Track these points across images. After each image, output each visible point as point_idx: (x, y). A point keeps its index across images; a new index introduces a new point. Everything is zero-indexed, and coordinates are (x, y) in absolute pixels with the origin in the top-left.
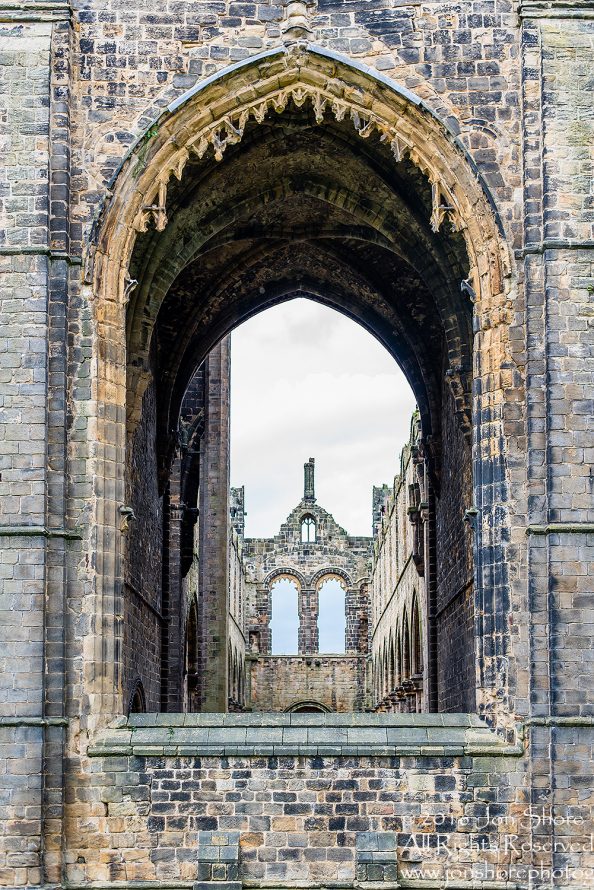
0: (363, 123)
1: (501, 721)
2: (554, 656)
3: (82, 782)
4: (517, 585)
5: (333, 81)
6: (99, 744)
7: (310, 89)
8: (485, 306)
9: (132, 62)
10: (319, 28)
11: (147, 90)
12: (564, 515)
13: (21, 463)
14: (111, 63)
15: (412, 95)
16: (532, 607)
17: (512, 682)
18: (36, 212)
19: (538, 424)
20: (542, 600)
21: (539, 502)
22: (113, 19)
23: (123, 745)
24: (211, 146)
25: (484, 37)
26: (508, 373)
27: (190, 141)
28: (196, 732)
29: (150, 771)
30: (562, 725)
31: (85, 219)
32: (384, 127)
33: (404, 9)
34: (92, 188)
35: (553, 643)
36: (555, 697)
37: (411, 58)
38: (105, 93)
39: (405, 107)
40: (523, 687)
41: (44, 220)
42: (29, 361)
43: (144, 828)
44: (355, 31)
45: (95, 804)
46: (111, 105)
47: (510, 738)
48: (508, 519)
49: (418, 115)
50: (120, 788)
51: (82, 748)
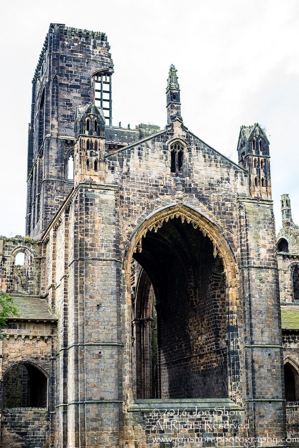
0: (195, 225)
1: (238, 400)
2: (253, 382)
3: (126, 420)
4: (242, 361)
5: (189, 213)
6: (131, 408)
7: (181, 214)
8: (230, 281)
9: (135, 203)
10: (186, 198)
11: (139, 212)
12: (255, 343)
13: (110, 323)
14: (129, 203)
15: (210, 219)
16: (247, 368)
17: (241, 389)
18: (113, 248)
19: (247, 316)
20: (250, 366)
21: (248, 338)
22: (129, 190)
23: (137, 408)
24: (153, 228)
25: (228, 204)
26: (238, 301)
27: (149, 227)
28: (156, 404)
29: (145, 416)
30: (257, 401)
31: (123, 249)
32: (202, 227)
33: (208, 195)
34: (124, 240)
35: (253, 378)
36: (254, 393)
37: (210, 209)
38: (127, 212)
39: (208, 222)
40: (245, 391)
41: (114, 250)
42: (112, 293)
43: (144, 433)
44: (195, 200)
45: (130, 426)
46: (129, 216)
47: (241, 405)
48: (239, 343)
49: (212, 225)
50: (137, 422)
51: (126, 410)
